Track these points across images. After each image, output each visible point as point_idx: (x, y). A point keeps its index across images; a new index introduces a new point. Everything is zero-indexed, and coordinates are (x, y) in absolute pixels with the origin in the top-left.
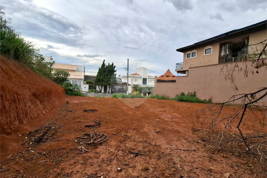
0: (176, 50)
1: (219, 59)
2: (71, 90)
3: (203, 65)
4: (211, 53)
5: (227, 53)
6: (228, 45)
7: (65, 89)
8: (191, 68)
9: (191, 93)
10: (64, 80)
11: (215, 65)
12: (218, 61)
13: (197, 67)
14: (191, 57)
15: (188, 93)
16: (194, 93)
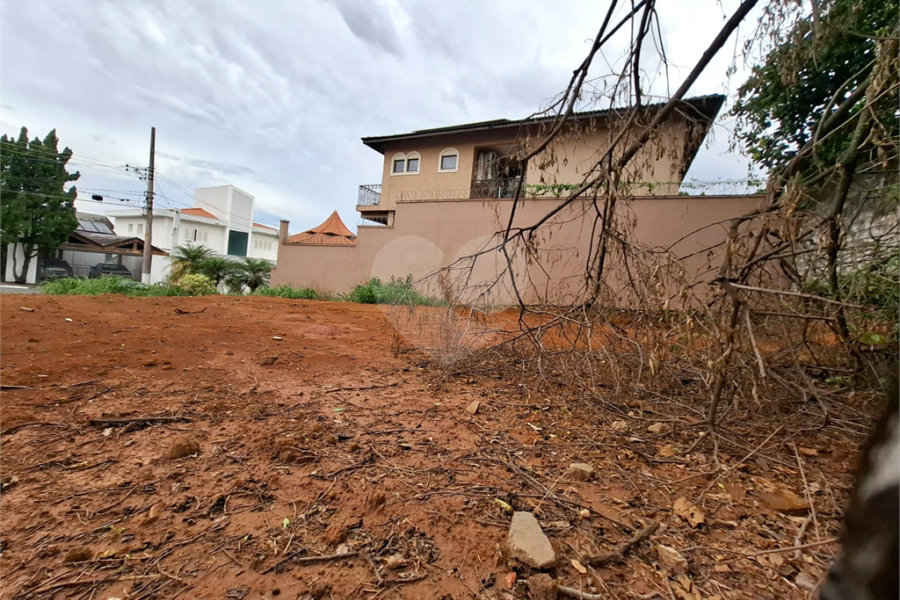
0: (363, 139)
1: (472, 185)
3: (435, 198)
4: (454, 168)
5: (489, 177)
6: (491, 156)
8: (402, 202)
11: (463, 201)
12: (469, 192)
13: (419, 202)
14: (405, 173)
16: (408, 278)
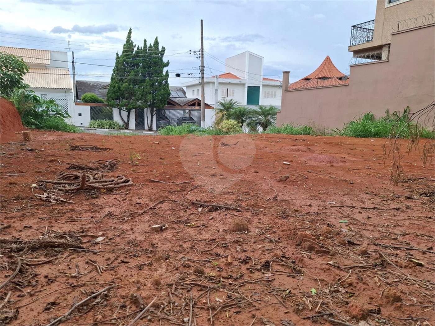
2: (37, 116)
7: (18, 108)
9: (395, 114)
10: (15, 83)
15: (385, 115)
16: (405, 111)
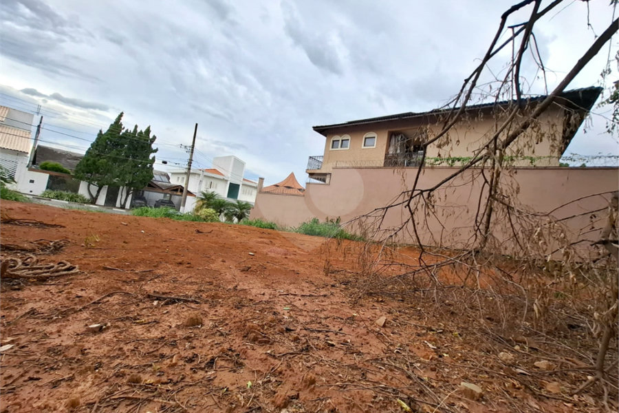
0: (314, 127)
1: (385, 159)
3: (359, 165)
4: (373, 145)
5: (398, 151)
6: (400, 138)
8: (336, 168)
9: (331, 221)
11: (378, 168)
12: (383, 162)
13: (348, 168)
14: (339, 148)
15: (325, 221)
16: (338, 220)
